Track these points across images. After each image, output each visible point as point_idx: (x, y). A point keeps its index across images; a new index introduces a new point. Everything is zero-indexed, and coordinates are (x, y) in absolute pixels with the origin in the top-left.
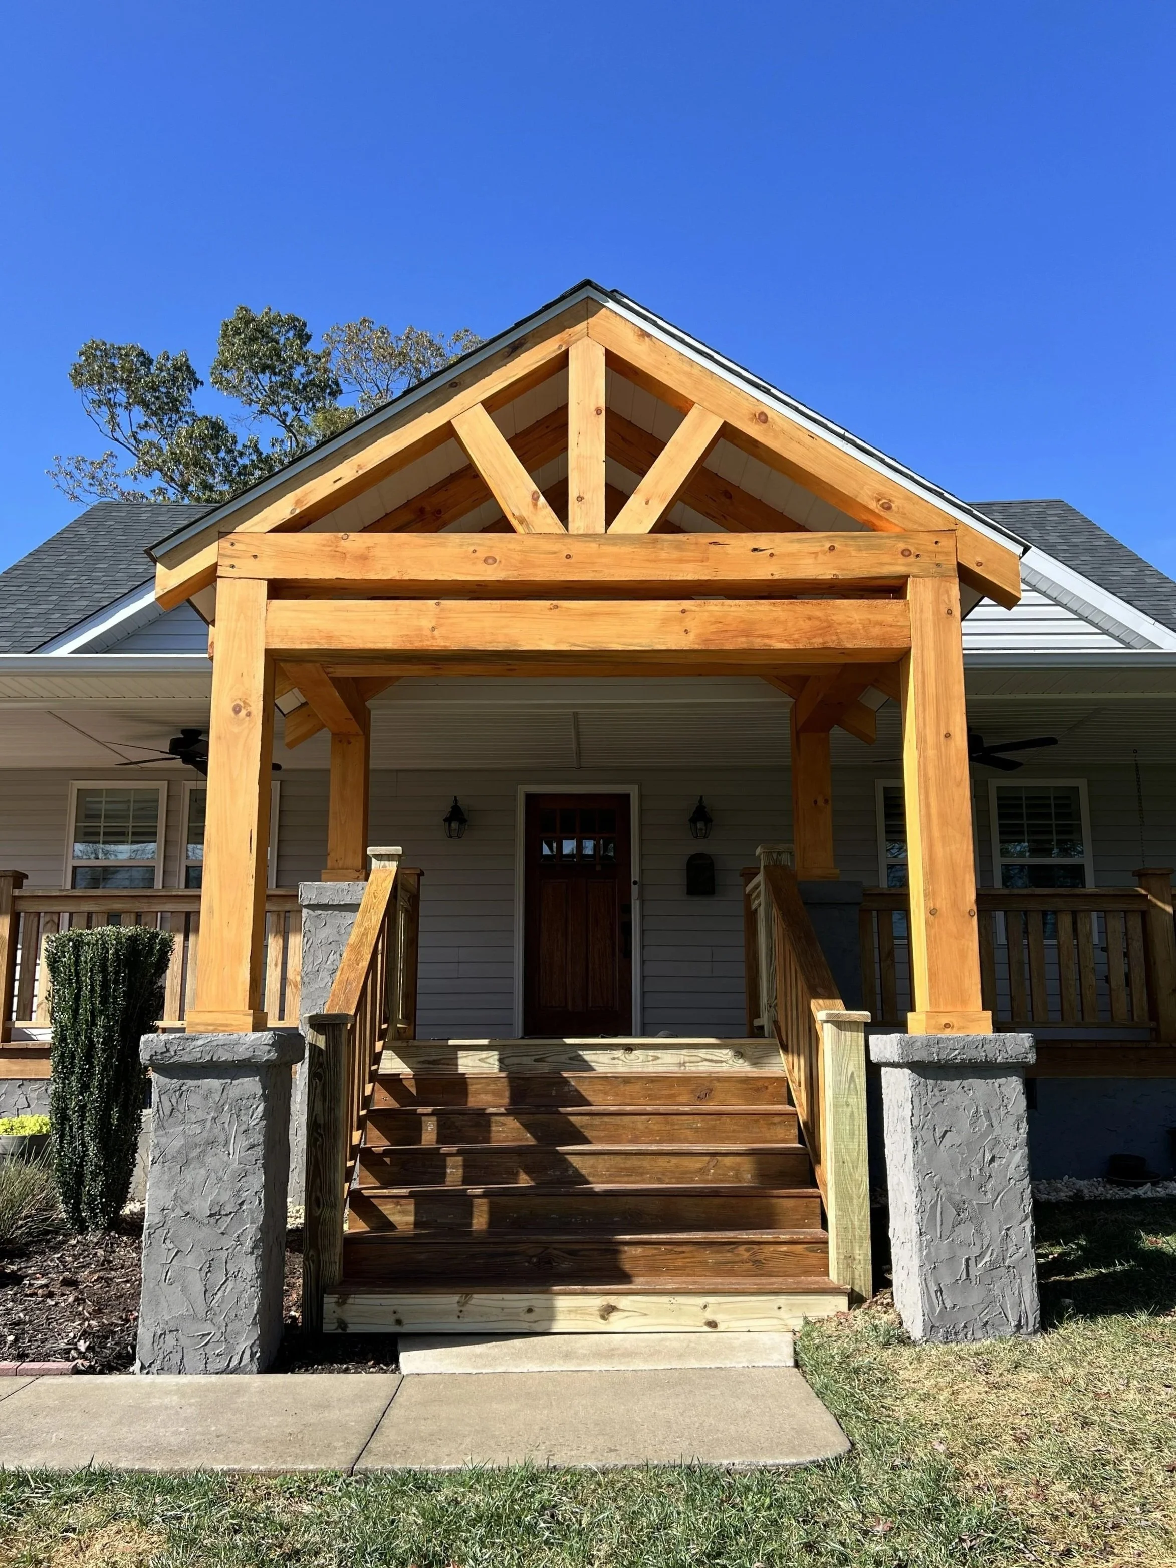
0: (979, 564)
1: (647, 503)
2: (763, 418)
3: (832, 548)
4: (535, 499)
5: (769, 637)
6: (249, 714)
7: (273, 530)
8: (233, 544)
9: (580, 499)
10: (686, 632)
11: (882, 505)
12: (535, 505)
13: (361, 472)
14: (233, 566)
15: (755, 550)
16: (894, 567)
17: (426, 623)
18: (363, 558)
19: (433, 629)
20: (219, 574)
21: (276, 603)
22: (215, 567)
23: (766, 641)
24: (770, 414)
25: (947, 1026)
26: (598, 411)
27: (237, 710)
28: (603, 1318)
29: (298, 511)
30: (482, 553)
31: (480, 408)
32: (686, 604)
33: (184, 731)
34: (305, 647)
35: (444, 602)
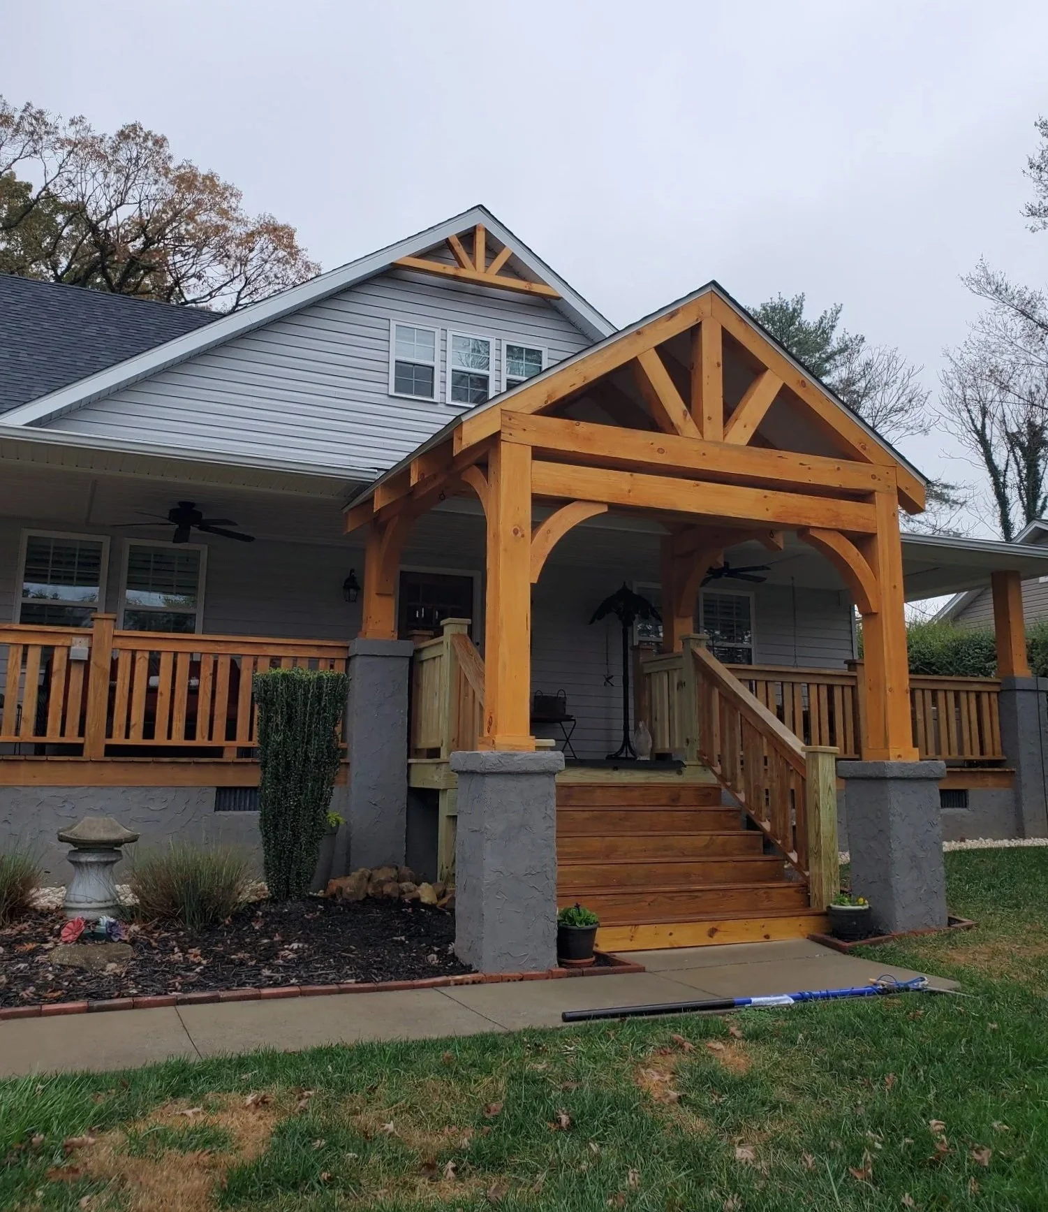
0: (907, 489)
1: (745, 426)
2: (803, 384)
3: (838, 469)
4: (685, 415)
5: (809, 518)
6: (523, 536)
7: (533, 414)
8: (510, 419)
9: (709, 418)
10: (767, 510)
11: (862, 447)
12: (685, 418)
13: (586, 382)
14: (511, 434)
15: (801, 464)
16: (867, 485)
17: (626, 487)
18: (588, 439)
19: (629, 491)
20: (502, 438)
21: (536, 462)
22: (499, 433)
23: (808, 521)
24: (806, 381)
25: (899, 756)
26: (719, 365)
27: (516, 532)
28: (711, 936)
29: (549, 403)
30: (656, 446)
31: (653, 352)
32: (767, 492)
33: (181, 503)
34: (556, 494)
35: (635, 475)
